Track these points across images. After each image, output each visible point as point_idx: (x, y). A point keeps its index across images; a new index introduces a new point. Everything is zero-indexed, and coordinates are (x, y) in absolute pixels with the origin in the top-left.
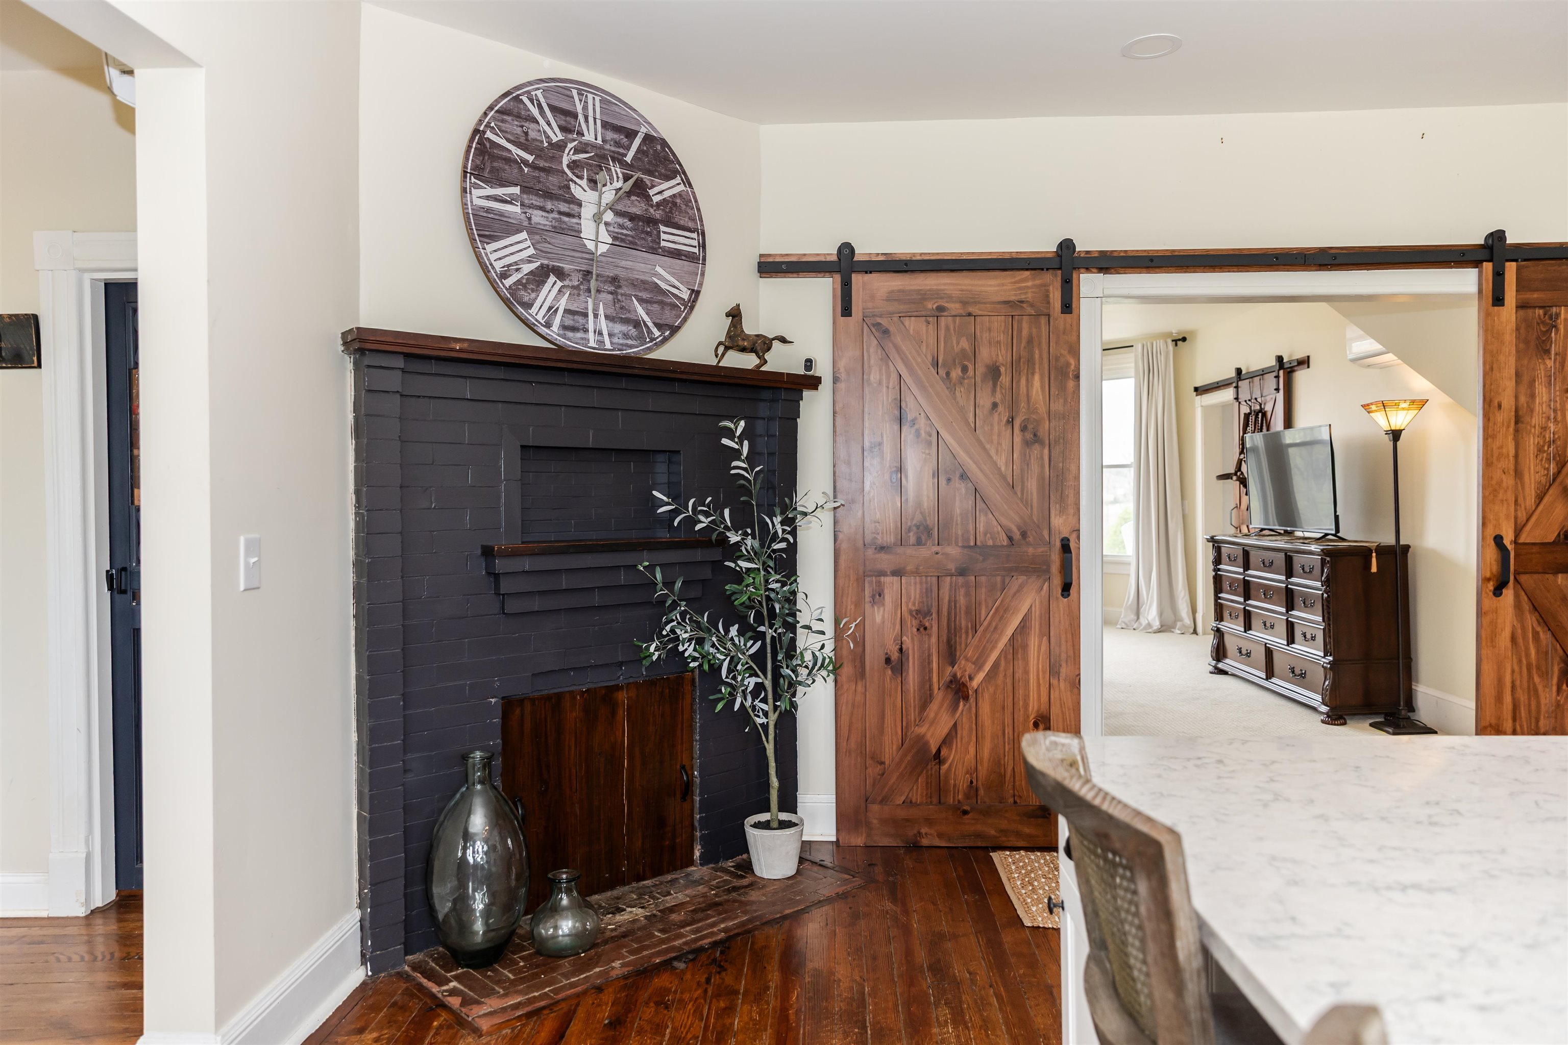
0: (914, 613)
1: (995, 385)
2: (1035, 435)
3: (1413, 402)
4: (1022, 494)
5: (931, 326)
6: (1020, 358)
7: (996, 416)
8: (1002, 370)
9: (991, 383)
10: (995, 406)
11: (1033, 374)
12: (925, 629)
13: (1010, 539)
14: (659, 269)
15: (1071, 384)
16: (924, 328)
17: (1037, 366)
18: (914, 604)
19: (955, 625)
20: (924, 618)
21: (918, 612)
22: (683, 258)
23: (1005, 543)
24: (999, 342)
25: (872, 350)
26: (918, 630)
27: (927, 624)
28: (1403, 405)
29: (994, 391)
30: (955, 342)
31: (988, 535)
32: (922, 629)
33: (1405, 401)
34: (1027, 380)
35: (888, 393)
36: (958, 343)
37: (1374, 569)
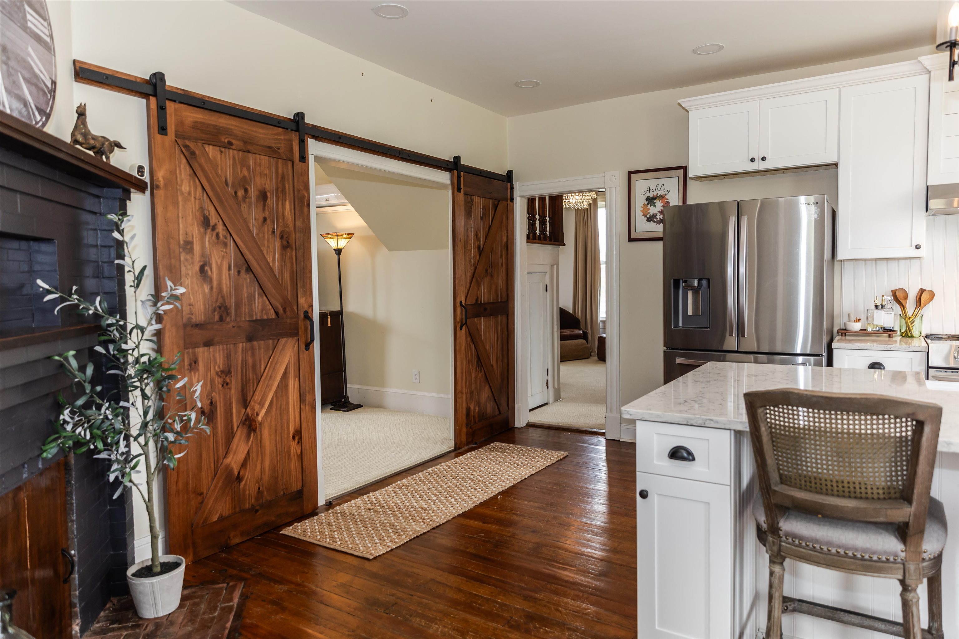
0: (220, 373)
1: (264, 205)
2: (288, 242)
3: (349, 234)
4: (282, 282)
5: (223, 155)
6: (278, 188)
7: (266, 226)
8: (269, 194)
9: (262, 203)
10: (265, 219)
11: (285, 200)
12: (227, 384)
13: (277, 313)
14: (30, 49)
15: (306, 209)
16: (219, 156)
17: (287, 195)
18: (219, 367)
19: (246, 378)
20: (226, 376)
21: (222, 372)
22: (43, 44)
23: (274, 317)
24: (266, 175)
25: (182, 166)
26: (223, 385)
27: (228, 381)
28: (345, 236)
29: (264, 210)
30: (239, 170)
31: (264, 312)
32: (225, 385)
33: (346, 234)
34: (282, 204)
35: (195, 203)
36: (241, 171)
37: (329, 325)
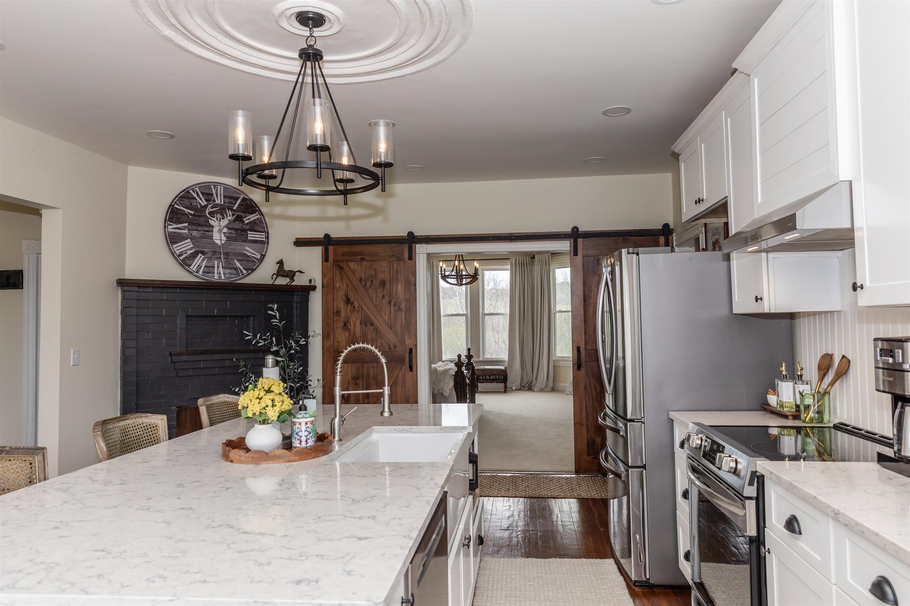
0: (353, 378)
1: (383, 288)
2: (399, 308)
4: (394, 331)
5: (359, 265)
6: (393, 278)
7: (384, 301)
8: (386, 282)
9: (382, 287)
10: (384, 296)
11: (398, 284)
12: (357, 384)
13: (390, 348)
14: (247, 248)
15: (412, 288)
16: (357, 266)
17: (400, 281)
18: (353, 375)
19: (369, 383)
20: (357, 380)
21: (355, 377)
22: (258, 243)
23: (388, 350)
24: (385, 271)
25: (337, 275)
26: (355, 385)
27: (358, 382)
29: (383, 291)
30: (368, 272)
31: (382, 347)
32: (356, 384)
34: (396, 286)
35: (343, 292)
36: (369, 272)
